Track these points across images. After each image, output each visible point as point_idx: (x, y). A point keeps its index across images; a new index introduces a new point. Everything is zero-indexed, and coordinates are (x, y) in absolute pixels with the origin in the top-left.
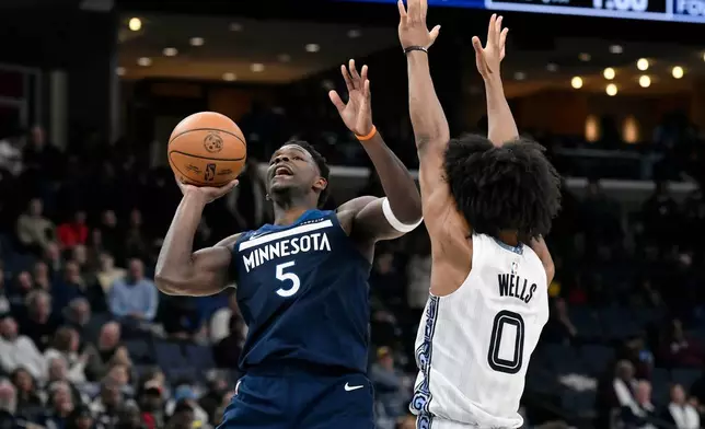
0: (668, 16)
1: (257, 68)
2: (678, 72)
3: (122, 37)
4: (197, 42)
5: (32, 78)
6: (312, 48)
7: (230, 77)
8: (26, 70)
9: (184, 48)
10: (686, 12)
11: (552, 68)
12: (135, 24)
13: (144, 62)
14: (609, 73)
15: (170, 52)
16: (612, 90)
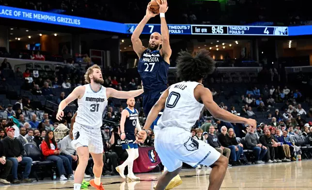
0: (228, 34)
2: (230, 45)
3: (120, 43)
5: (103, 52)
8: (102, 51)
10: (231, 33)
12: (123, 41)
13: (125, 48)
14: (217, 46)
16: (217, 49)
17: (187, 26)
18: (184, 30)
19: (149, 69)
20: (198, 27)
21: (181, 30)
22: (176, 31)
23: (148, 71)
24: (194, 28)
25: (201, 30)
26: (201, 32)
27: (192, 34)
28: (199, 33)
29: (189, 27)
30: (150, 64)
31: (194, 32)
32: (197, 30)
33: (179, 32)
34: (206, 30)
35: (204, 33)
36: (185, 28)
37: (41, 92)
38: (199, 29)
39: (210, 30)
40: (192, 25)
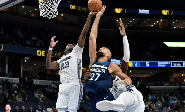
1: (145, 75)
3: (129, 73)
4: (138, 73)
6: (151, 73)
7: (142, 77)
9: (137, 74)
11: (180, 74)
12: (131, 71)
13: (132, 75)
15: (135, 74)
17: (168, 62)
18: (167, 64)
19: (95, 78)
20: (175, 63)
21: (165, 65)
22: (162, 65)
23: (93, 79)
24: (173, 63)
25: (177, 65)
26: (177, 66)
27: (172, 67)
28: (176, 66)
29: (170, 63)
30: (97, 74)
31: (173, 65)
32: (175, 65)
33: (164, 66)
34: (180, 65)
35: (179, 66)
36: (168, 63)
37: (84, 102)
38: (176, 64)
39: (182, 64)
40: (172, 62)
